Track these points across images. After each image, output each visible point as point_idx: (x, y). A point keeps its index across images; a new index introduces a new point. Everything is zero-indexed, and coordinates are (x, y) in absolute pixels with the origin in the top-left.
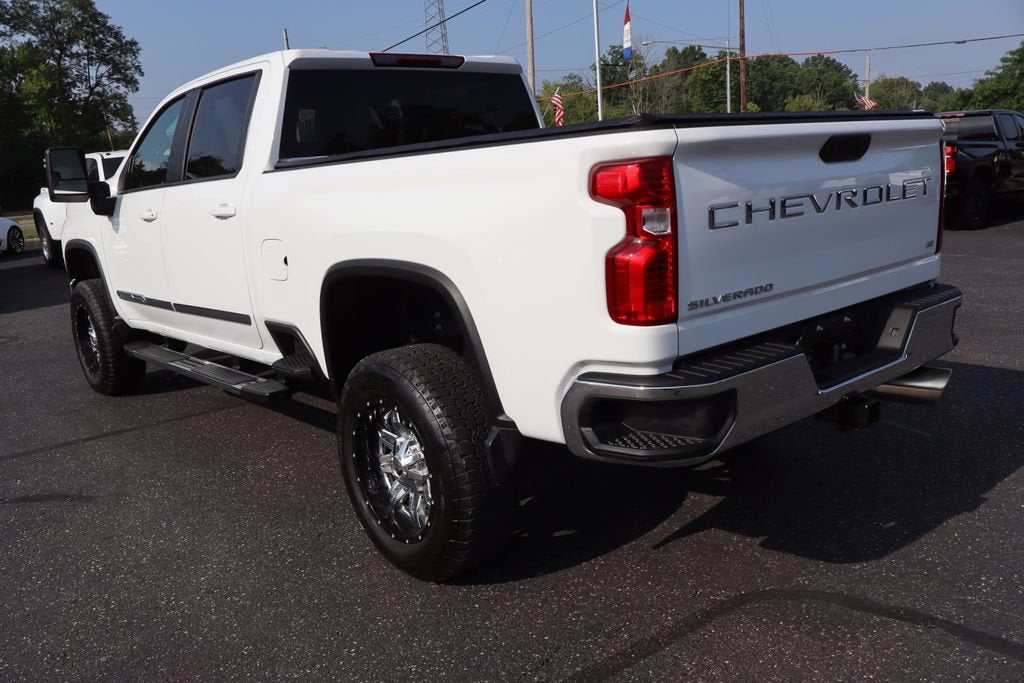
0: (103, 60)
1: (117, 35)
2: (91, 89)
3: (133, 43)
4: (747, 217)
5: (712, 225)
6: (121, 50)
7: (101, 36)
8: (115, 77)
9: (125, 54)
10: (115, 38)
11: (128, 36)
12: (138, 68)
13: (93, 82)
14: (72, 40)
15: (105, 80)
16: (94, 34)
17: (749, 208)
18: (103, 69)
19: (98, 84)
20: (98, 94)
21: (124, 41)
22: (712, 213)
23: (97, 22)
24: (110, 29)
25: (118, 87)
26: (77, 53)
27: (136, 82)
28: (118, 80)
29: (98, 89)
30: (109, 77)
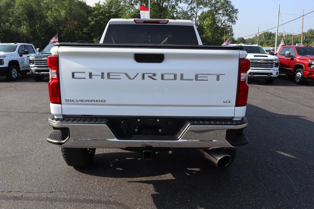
0: (227, 15)
1: (233, 8)
2: (222, 24)
3: (237, 10)
4: (90, 76)
5: (73, 77)
6: (233, 12)
7: (228, 8)
8: (229, 20)
9: (234, 13)
10: (232, 9)
11: (235, 8)
12: (236, 18)
13: (223, 22)
14: (219, 9)
15: (226, 21)
16: (226, 7)
17: (90, 74)
18: (227, 18)
19: (224, 22)
20: (224, 25)
21: (234, 9)
22: (73, 74)
23: (228, 4)
24: (231, 6)
25: (229, 23)
26: (220, 13)
27: (235, 21)
28: (230, 21)
29: (224, 24)
30: (227, 20)
